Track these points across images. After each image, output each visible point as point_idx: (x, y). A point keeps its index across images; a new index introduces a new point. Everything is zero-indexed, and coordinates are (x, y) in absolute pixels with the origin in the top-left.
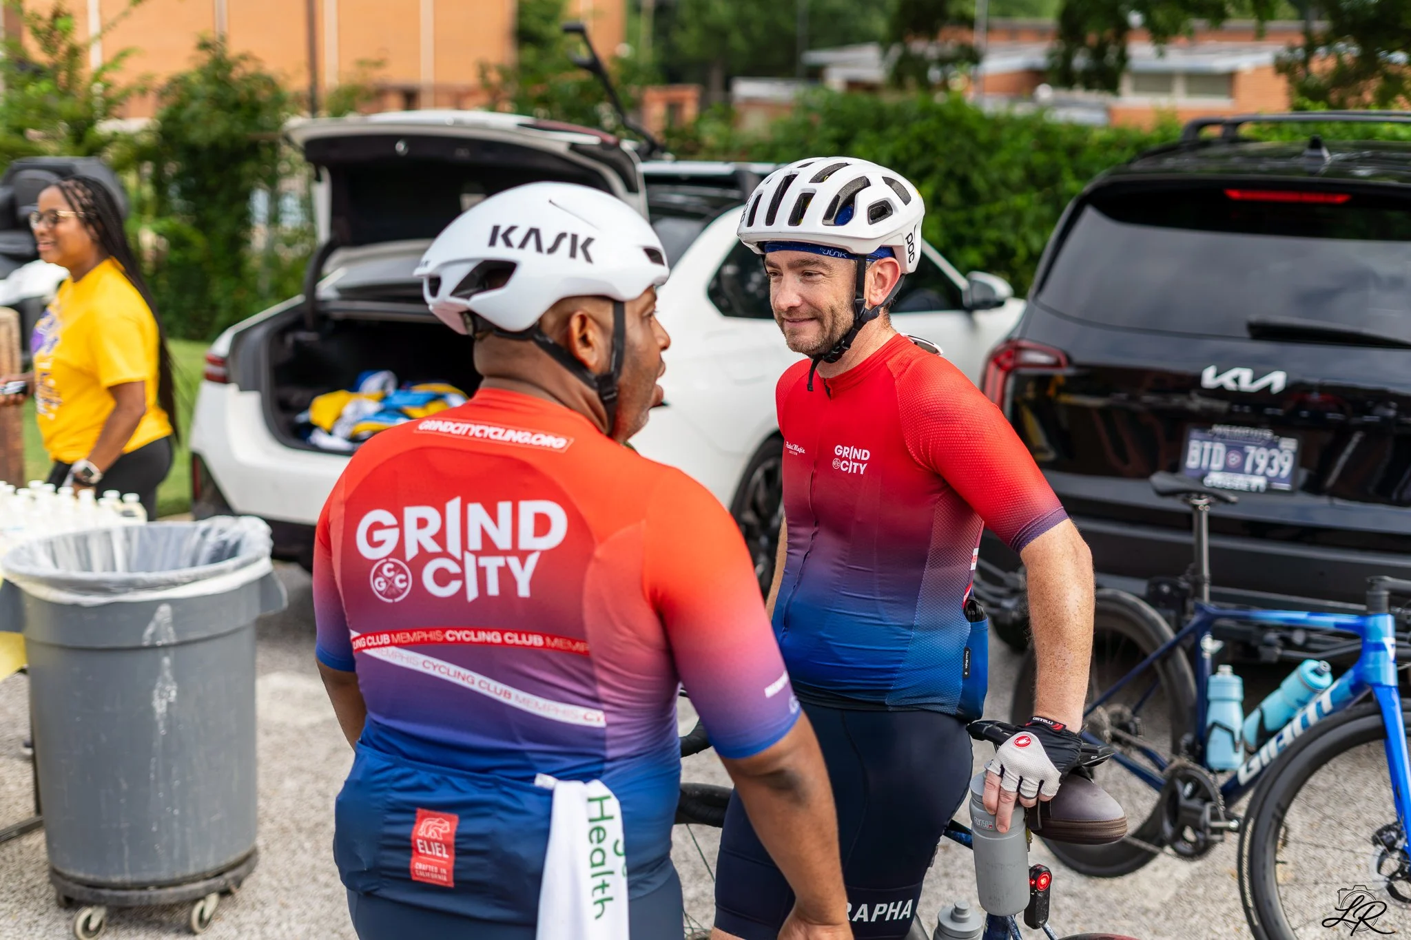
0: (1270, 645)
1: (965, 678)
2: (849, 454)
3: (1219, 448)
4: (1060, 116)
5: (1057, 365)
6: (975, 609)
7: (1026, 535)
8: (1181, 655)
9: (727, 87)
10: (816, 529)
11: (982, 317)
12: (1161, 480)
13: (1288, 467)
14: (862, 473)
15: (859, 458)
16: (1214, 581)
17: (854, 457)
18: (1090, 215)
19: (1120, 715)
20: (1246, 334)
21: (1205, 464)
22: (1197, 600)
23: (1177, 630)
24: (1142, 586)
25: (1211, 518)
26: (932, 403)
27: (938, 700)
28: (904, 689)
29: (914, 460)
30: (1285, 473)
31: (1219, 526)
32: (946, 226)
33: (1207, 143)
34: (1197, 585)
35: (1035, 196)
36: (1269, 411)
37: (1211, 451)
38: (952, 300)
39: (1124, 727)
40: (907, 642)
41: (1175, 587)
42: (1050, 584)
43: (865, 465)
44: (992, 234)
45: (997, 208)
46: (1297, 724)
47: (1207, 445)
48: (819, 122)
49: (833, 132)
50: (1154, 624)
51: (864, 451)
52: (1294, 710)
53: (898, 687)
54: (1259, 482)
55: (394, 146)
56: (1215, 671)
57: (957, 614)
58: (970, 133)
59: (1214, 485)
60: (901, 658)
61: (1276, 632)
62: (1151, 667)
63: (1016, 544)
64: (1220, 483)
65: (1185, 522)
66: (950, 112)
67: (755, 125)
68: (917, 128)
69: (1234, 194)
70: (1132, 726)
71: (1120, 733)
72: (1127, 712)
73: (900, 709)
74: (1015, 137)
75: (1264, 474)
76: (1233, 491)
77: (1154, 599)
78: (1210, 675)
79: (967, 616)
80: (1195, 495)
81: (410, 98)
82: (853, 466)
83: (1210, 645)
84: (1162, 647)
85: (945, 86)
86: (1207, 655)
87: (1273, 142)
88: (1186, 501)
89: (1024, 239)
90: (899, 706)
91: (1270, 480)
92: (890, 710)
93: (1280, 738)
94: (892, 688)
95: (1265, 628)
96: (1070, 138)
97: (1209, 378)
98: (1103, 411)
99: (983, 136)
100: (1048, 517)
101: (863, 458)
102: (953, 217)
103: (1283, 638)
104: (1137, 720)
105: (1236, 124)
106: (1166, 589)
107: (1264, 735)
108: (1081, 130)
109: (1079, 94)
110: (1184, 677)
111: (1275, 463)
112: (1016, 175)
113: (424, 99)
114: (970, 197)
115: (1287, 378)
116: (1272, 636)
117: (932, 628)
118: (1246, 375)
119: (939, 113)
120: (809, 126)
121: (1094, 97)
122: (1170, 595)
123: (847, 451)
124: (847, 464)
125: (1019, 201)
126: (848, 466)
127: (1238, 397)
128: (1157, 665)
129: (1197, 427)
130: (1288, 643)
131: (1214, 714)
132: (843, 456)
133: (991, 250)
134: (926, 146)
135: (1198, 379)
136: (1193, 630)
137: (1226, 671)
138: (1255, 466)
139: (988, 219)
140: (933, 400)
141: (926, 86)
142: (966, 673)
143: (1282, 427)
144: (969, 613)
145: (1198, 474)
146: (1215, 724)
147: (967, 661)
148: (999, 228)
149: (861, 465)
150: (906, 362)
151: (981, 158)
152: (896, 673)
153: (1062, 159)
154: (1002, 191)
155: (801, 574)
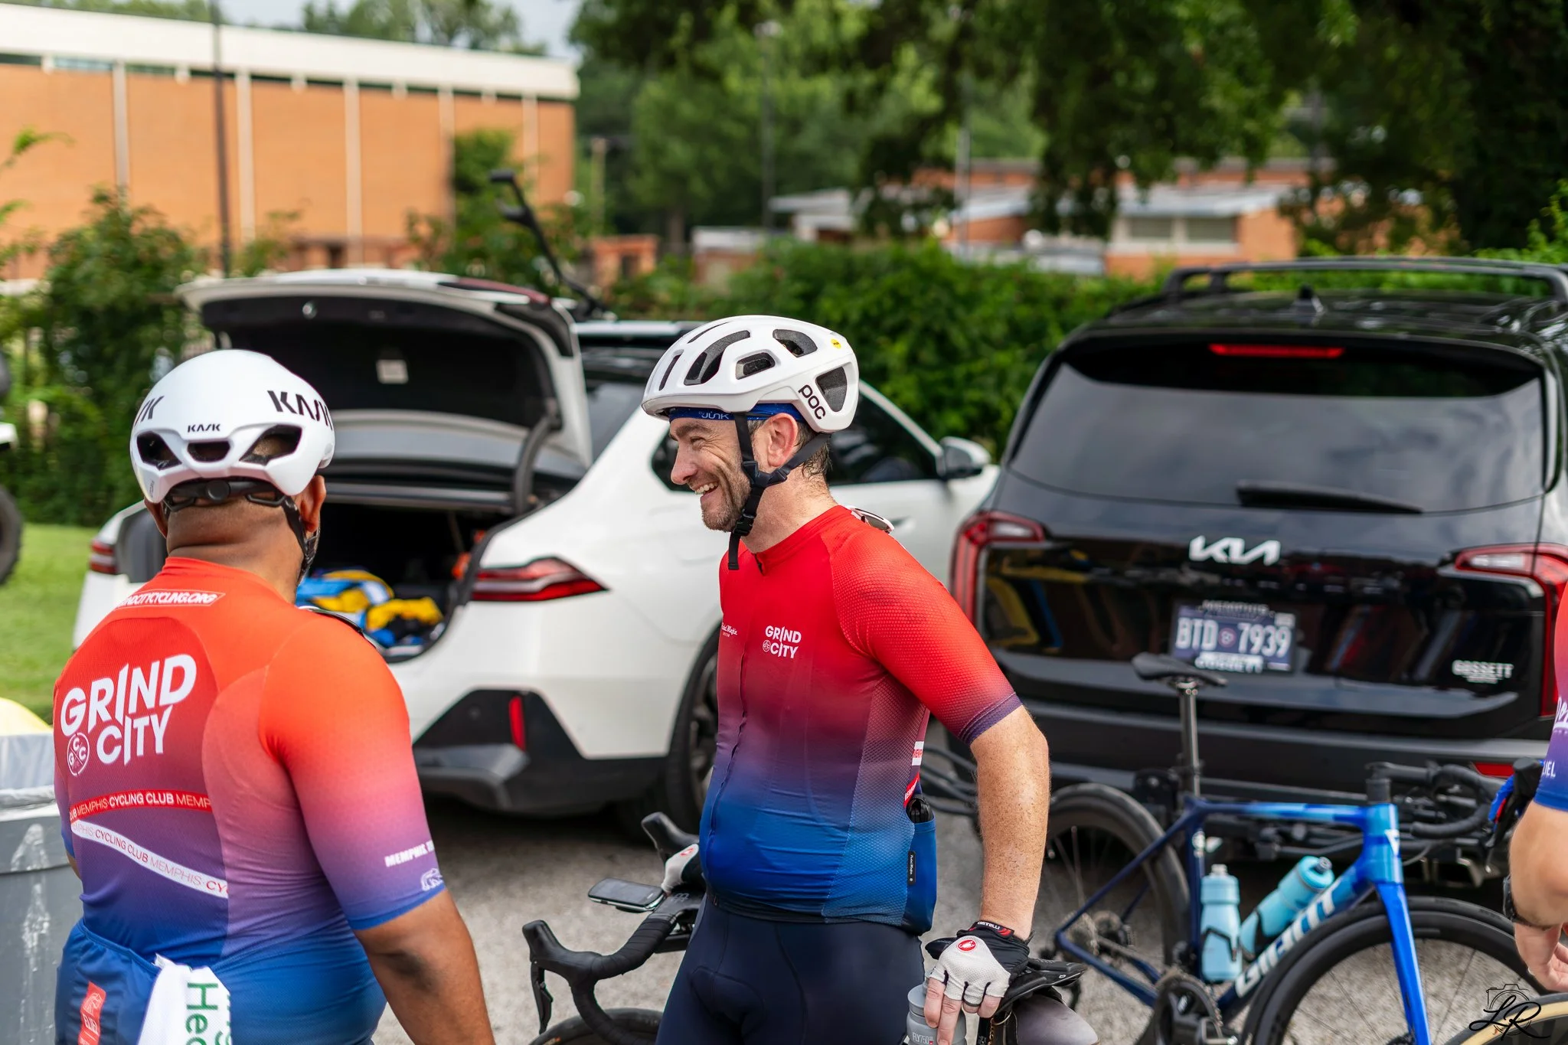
0: (1267, 841)
1: (910, 885)
2: (779, 636)
3: (1211, 625)
4: (1045, 264)
5: (1034, 538)
6: (920, 808)
7: (977, 726)
8: (1172, 855)
9: (687, 237)
10: (744, 719)
11: (958, 486)
12: (1144, 662)
13: (1285, 644)
14: (792, 657)
15: (789, 640)
16: (1206, 772)
17: (784, 639)
18: (1066, 375)
19: (1108, 923)
20: (1235, 500)
21: (1196, 643)
22: (1186, 794)
23: (1165, 829)
24: (1128, 779)
25: (1201, 703)
26: (868, 583)
27: (881, 910)
28: (842, 898)
29: (849, 644)
30: (1282, 652)
31: (1207, 710)
32: (923, 387)
33: (1195, 294)
34: (1187, 776)
35: (1020, 352)
36: (1262, 584)
37: (1202, 629)
38: (925, 468)
39: (1112, 936)
40: (842, 844)
41: (1164, 779)
42: (1003, 779)
43: (796, 648)
44: (973, 395)
45: (978, 366)
46: (1297, 927)
47: (1198, 623)
48: (784, 276)
49: (798, 287)
50: (1141, 821)
51: (796, 633)
52: (1294, 912)
53: (836, 896)
54: (1254, 662)
55: (302, 309)
56: (1208, 871)
57: (897, 814)
58: (947, 285)
59: (1207, 666)
60: (837, 863)
61: (1275, 826)
62: (1139, 869)
63: (965, 735)
64: (1212, 664)
65: (1170, 707)
66: (925, 263)
67: (718, 278)
68: (889, 280)
69: (1219, 349)
70: (1121, 934)
71: (1108, 943)
72: (1115, 919)
73: (835, 921)
74: (996, 290)
75: (1260, 654)
76: (1225, 673)
77: (1141, 793)
78: (1203, 876)
79: (910, 817)
80: (1181, 678)
81: (335, 254)
82: (783, 649)
83: (1203, 844)
84: (1150, 847)
85: (922, 232)
86: (1199, 854)
87: (1276, 292)
88: (1171, 685)
89: (1009, 400)
90: (836, 918)
91: (1267, 660)
92: (827, 922)
93: (1280, 944)
94: (828, 897)
95: (1263, 822)
96: (1056, 289)
97: (1197, 549)
98: (1090, 588)
99: (962, 288)
100: (1000, 706)
101: (794, 641)
102: (931, 377)
103: (1280, 833)
104: (1127, 928)
105: (1225, 274)
106: (1154, 782)
107: (1263, 940)
108: (1068, 279)
109: (1065, 240)
110: (1175, 878)
111: (1272, 641)
112: (999, 330)
113: (352, 254)
114: (949, 354)
115: (1282, 548)
116: (1269, 831)
117: (870, 829)
118: (1236, 545)
119: (913, 264)
120: (772, 280)
121: (1081, 243)
122: (1159, 788)
123: (777, 632)
124: (778, 647)
125: (1002, 358)
126: (778, 649)
127: (1228, 570)
128: (1146, 866)
129: (1186, 604)
130: (1287, 839)
131: (1209, 919)
132: (774, 638)
133: (973, 412)
134: (900, 300)
135: (1186, 550)
136: (1183, 827)
137: (1220, 870)
138: (1250, 645)
139: (969, 377)
140: (869, 580)
141: (898, 233)
142: (911, 880)
143: (1278, 602)
144: (913, 814)
145: (1188, 655)
146: (1209, 931)
147: (912, 866)
148: (982, 387)
149: (791, 648)
150: (842, 536)
151: (960, 312)
152: (832, 879)
153: (1048, 313)
154: (984, 348)
155: (730, 771)
